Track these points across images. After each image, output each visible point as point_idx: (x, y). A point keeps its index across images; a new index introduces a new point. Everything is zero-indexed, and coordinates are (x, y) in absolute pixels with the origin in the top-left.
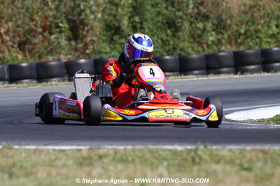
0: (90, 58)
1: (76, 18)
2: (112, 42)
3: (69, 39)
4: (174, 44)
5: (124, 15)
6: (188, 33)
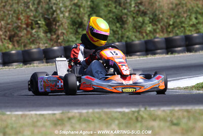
0: (61, 45)
1: (50, 17)
2: (77, 34)
3: (45, 32)
4: (122, 34)
5: (85, 14)
6: (132, 25)
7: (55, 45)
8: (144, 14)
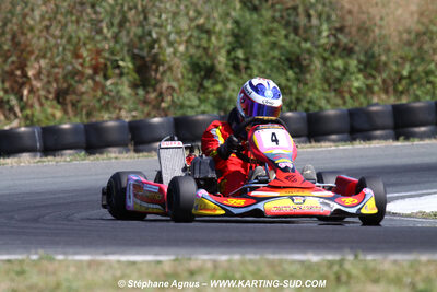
0: (166, 115)
1: (145, 53)
2: (202, 90)
3: (134, 86)
4: (299, 93)
5: (220, 48)
6: (320, 75)
7: (153, 113)
8: (348, 51)
